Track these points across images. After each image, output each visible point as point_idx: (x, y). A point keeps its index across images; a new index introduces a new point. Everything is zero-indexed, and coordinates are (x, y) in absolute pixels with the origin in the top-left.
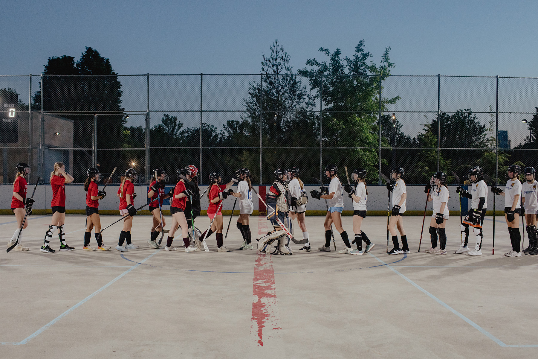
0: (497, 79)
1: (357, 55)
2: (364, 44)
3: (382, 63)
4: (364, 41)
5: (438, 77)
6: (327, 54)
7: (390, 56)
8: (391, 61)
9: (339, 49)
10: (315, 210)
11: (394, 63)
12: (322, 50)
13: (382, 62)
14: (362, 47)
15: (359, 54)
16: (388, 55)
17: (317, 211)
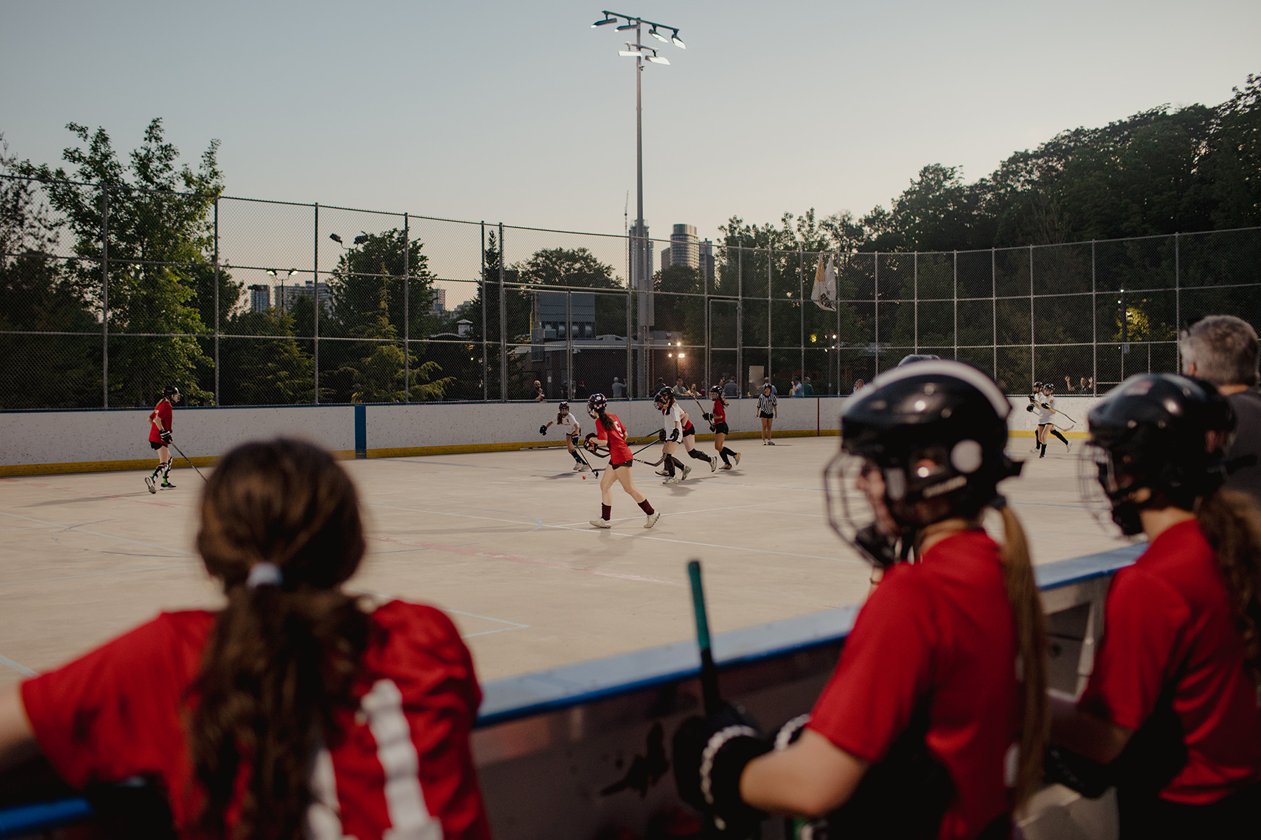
0: (406, 219)
1: (149, 147)
2: (162, 126)
3: (202, 169)
4: (160, 120)
5: (314, 208)
6: (82, 138)
7: (218, 157)
8: (217, 168)
9: (102, 128)
10: (98, 460)
11: (222, 172)
12: (72, 127)
13: (201, 167)
14: (158, 132)
15: (153, 146)
16: (214, 155)
17: (102, 464)
